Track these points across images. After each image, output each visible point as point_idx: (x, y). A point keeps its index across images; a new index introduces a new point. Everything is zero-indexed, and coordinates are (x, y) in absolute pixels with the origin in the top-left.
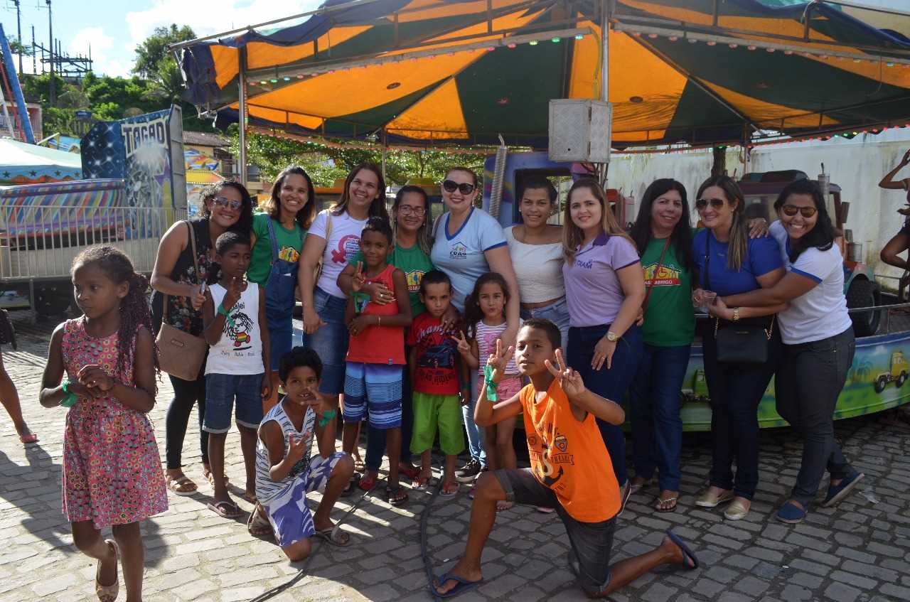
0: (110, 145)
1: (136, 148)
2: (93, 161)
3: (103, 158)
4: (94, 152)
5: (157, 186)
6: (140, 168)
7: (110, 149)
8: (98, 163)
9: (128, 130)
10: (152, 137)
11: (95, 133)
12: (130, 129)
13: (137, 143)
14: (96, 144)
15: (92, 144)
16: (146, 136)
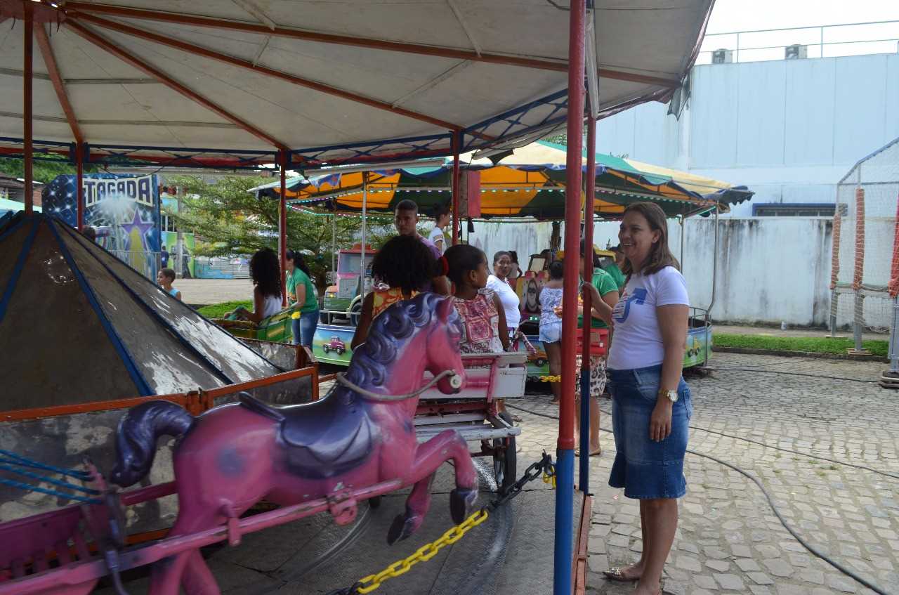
0: (70, 195)
1: (99, 199)
2: (53, 208)
3: (62, 206)
4: (54, 200)
5: (123, 233)
6: (103, 216)
7: (70, 198)
8: (57, 210)
9: (90, 185)
10: (121, 192)
11: (56, 184)
12: (94, 183)
13: (102, 195)
14: (57, 194)
15: (53, 193)
16: (114, 191)
